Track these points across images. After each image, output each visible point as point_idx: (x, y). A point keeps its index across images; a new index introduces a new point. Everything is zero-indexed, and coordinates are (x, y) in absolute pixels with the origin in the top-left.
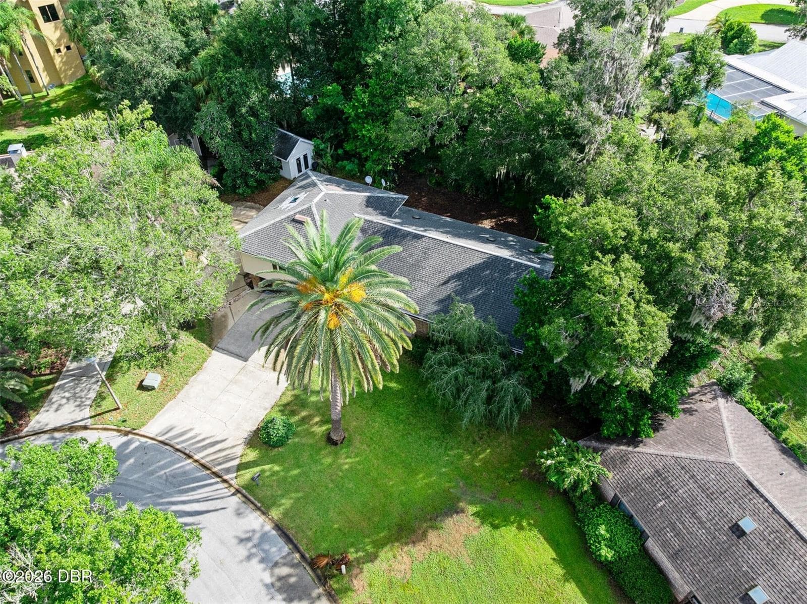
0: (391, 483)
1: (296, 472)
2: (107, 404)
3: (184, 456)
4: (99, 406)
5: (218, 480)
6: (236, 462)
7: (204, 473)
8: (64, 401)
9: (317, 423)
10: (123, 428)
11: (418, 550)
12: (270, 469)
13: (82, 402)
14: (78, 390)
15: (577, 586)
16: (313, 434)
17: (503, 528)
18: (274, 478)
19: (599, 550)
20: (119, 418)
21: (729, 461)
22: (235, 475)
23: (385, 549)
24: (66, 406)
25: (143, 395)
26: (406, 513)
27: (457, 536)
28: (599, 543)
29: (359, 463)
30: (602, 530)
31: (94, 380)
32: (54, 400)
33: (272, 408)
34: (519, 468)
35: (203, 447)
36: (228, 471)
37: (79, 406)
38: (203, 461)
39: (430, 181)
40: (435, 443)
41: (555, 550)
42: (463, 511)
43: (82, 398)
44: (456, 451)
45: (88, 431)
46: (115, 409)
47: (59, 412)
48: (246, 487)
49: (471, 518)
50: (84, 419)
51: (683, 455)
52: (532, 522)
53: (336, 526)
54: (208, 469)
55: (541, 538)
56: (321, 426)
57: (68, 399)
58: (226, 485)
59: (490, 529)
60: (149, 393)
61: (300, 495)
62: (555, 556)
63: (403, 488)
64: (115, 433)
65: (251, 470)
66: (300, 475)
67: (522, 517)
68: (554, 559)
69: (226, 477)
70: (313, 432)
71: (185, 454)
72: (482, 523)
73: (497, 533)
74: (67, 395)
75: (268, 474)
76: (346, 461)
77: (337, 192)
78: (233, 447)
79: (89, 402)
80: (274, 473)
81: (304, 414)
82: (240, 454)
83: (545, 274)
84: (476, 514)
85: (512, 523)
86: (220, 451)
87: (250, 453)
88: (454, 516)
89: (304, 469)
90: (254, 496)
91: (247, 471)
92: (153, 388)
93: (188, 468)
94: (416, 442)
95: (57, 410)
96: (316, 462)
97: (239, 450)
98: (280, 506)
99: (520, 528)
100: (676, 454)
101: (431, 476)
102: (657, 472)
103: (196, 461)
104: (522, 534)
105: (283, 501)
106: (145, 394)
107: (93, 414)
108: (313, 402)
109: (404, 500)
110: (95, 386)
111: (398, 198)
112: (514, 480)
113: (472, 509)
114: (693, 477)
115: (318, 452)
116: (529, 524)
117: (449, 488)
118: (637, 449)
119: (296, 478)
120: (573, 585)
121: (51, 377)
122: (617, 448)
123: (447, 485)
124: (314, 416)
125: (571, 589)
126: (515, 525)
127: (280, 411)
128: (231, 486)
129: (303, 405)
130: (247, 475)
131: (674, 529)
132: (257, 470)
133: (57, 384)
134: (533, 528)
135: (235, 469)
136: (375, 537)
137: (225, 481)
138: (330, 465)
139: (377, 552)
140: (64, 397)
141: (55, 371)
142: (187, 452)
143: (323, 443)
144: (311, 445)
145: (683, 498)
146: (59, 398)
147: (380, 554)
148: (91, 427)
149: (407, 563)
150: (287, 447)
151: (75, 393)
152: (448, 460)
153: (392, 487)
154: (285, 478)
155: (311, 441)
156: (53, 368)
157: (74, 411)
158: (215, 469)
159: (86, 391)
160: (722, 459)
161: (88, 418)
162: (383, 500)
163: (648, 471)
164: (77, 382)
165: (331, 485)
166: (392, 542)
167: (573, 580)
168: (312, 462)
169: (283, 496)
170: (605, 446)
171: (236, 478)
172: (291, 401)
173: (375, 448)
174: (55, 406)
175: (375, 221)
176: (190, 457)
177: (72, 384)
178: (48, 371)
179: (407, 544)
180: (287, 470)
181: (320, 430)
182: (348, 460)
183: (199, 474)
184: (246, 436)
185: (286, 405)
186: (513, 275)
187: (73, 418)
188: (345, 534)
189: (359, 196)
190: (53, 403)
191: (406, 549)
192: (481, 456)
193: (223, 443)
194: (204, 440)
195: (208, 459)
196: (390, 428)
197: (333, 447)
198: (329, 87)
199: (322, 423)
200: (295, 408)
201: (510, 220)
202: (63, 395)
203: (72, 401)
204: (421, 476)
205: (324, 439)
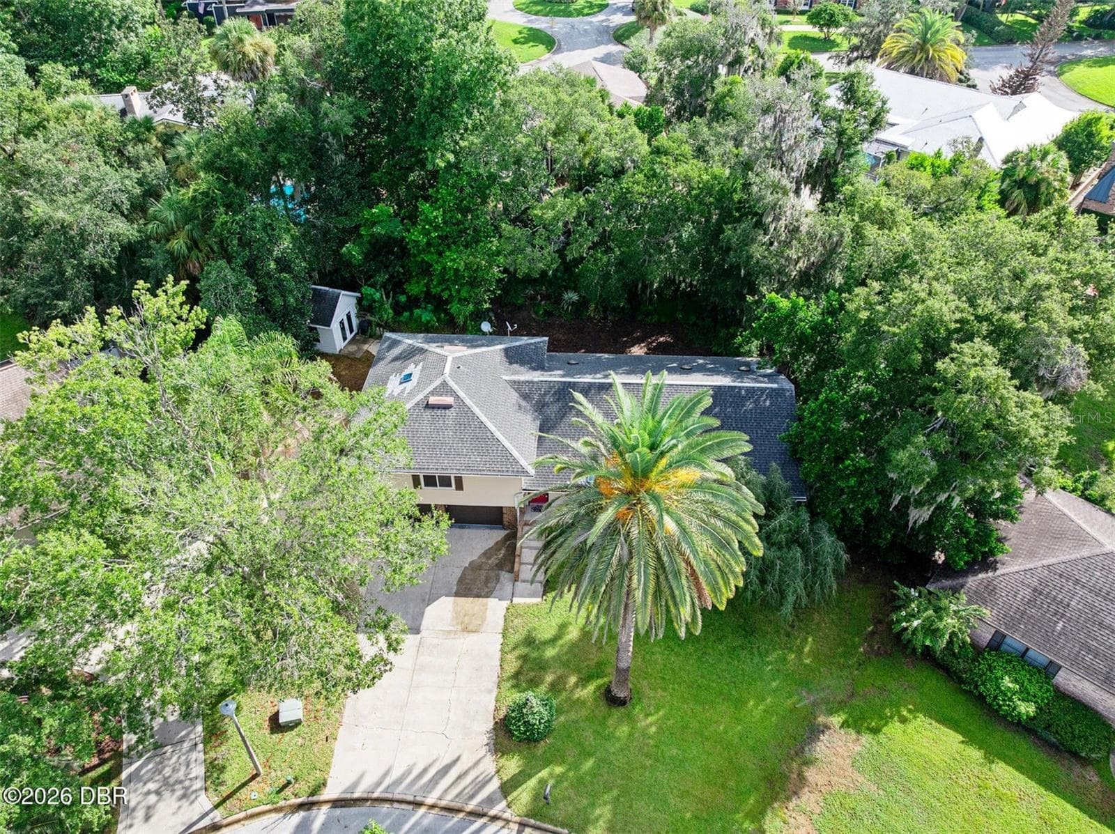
0: (721, 728)
1: (589, 764)
2: (232, 777)
3: (411, 807)
4: (222, 784)
5: (484, 820)
6: (495, 784)
7: (456, 819)
8: (152, 799)
9: (576, 685)
10: (282, 803)
11: (808, 800)
12: (551, 774)
13: (187, 788)
14: (167, 771)
15: (1007, 763)
16: (580, 703)
17: (885, 728)
18: (565, 784)
19: (1014, 709)
20: (268, 790)
21: (1105, 550)
22: (504, 803)
23: (768, 818)
24: (161, 805)
25: (287, 739)
26: (764, 759)
27: (840, 760)
28: (1010, 699)
29: (666, 717)
30: (1007, 682)
31: (186, 745)
32: (132, 804)
33: (499, 687)
34: (856, 648)
35: (430, 781)
36: (490, 801)
37: (184, 796)
38: (443, 803)
39: (536, 313)
40: (743, 654)
41: (956, 731)
42: (827, 727)
43: (181, 782)
44: (775, 655)
45: (224, 830)
46: (253, 778)
47: (152, 820)
48: (531, 814)
49: (842, 731)
50: (207, 814)
51: (1053, 560)
52: (911, 707)
53: (688, 815)
54: (458, 811)
55: (933, 722)
56: (584, 686)
57: (158, 793)
58: (500, 824)
59: (871, 736)
60: (294, 733)
61: (615, 793)
62: (961, 738)
63: (739, 727)
64: (274, 816)
65: (524, 786)
66: (597, 765)
67: (897, 706)
68: (963, 742)
69: (492, 812)
70: (578, 699)
71: (409, 803)
72: (858, 732)
73: (881, 737)
74: (152, 786)
75: (551, 782)
76: (649, 722)
77: (466, 353)
78: (477, 763)
79: (198, 784)
80: (560, 779)
81: (549, 678)
82: (493, 771)
83: (788, 394)
84: (845, 724)
85: (891, 717)
86: (459, 777)
87: (508, 763)
88: (822, 737)
89: (598, 754)
90: (551, 822)
91: (520, 789)
92: (297, 723)
93: (426, 822)
94: (720, 661)
95: (147, 818)
96: (608, 738)
97: (489, 765)
98: (597, 820)
99: (904, 720)
100: (1045, 562)
101: (764, 699)
102: (1035, 590)
103: (433, 807)
104: (910, 727)
105: (598, 812)
106: (288, 736)
107: (217, 800)
108: (553, 657)
109: (750, 742)
110: (194, 755)
111: (539, 343)
112: (860, 665)
113: (836, 720)
114: (1077, 582)
115: (603, 723)
116: (910, 711)
117: (794, 704)
118: (998, 572)
119: (594, 773)
120: (1002, 764)
121: (106, 767)
122: (975, 578)
123: (790, 702)
124: (567, 677)
125: (1002, 770)
126: (896, 718)
127: (513, 687)
128: (507, 821)
129: (542, 666)
130: (524, 795)
131: (1089, 650)
132: (532, 782)
133: (124, 776)
134: (918, 714)
135: (499, 794)
136: (747, 808)
137: (495, 818)
138: (631, 734)
139: (761, 826)
140: (149, 793)
141: (107, 755)
142: (411, 798)
143: (603, 708)
144: (587, 719)
145: (1079, 610)
146: (140, 798)
147: (765, 827)
148: (225, 822)
149: (804, 822)
150: (555, 734)
151: (166, 779)
152: (772, 670)
153: (726, 732)
154: (580, 780)
155: (584, 713)
156: (101, 752)
157: (179, 807)
158: (471, 806)
159: (183, 769)
160: (1098, 551)
161: (211, 811)
162: (726, 754)
163: (1026, 593)
164: (158, 759)
165: (648, 762)
166: (770, 804)
167: (999, 758)
168: (603, 742)
169: (593, 805)
170: (961, 581)
171: (509, 806)
172: (521, 667)
173: (674, 689)
174: (140, 814)
175: (536, 379)
176: (419, 804)
177: (150, 766)
178: (95, 761)
179: (789, 799)
180: (575, 766)
181: (588, 692)
182: (650, 719)
183: (450, 824)
184: (486, 741)
185: (516, 675)
186: (750, 405)
187: (184, 820)
188: (706, 820)
189: (494, 351)
190: (134, 809)
191: (791, 805)
192: (807, 649)
193: (459, 764)
194: (425, 770)
195: (450, 796)
196: (677, 655)
197: (622, 710)
198: (374, 210)
199: (584, 681)
200: (532, 674)
201: (661, 339)
202: (145, 789)
203: (166, 794)
204: (752, 703)
205: (602, 703)
